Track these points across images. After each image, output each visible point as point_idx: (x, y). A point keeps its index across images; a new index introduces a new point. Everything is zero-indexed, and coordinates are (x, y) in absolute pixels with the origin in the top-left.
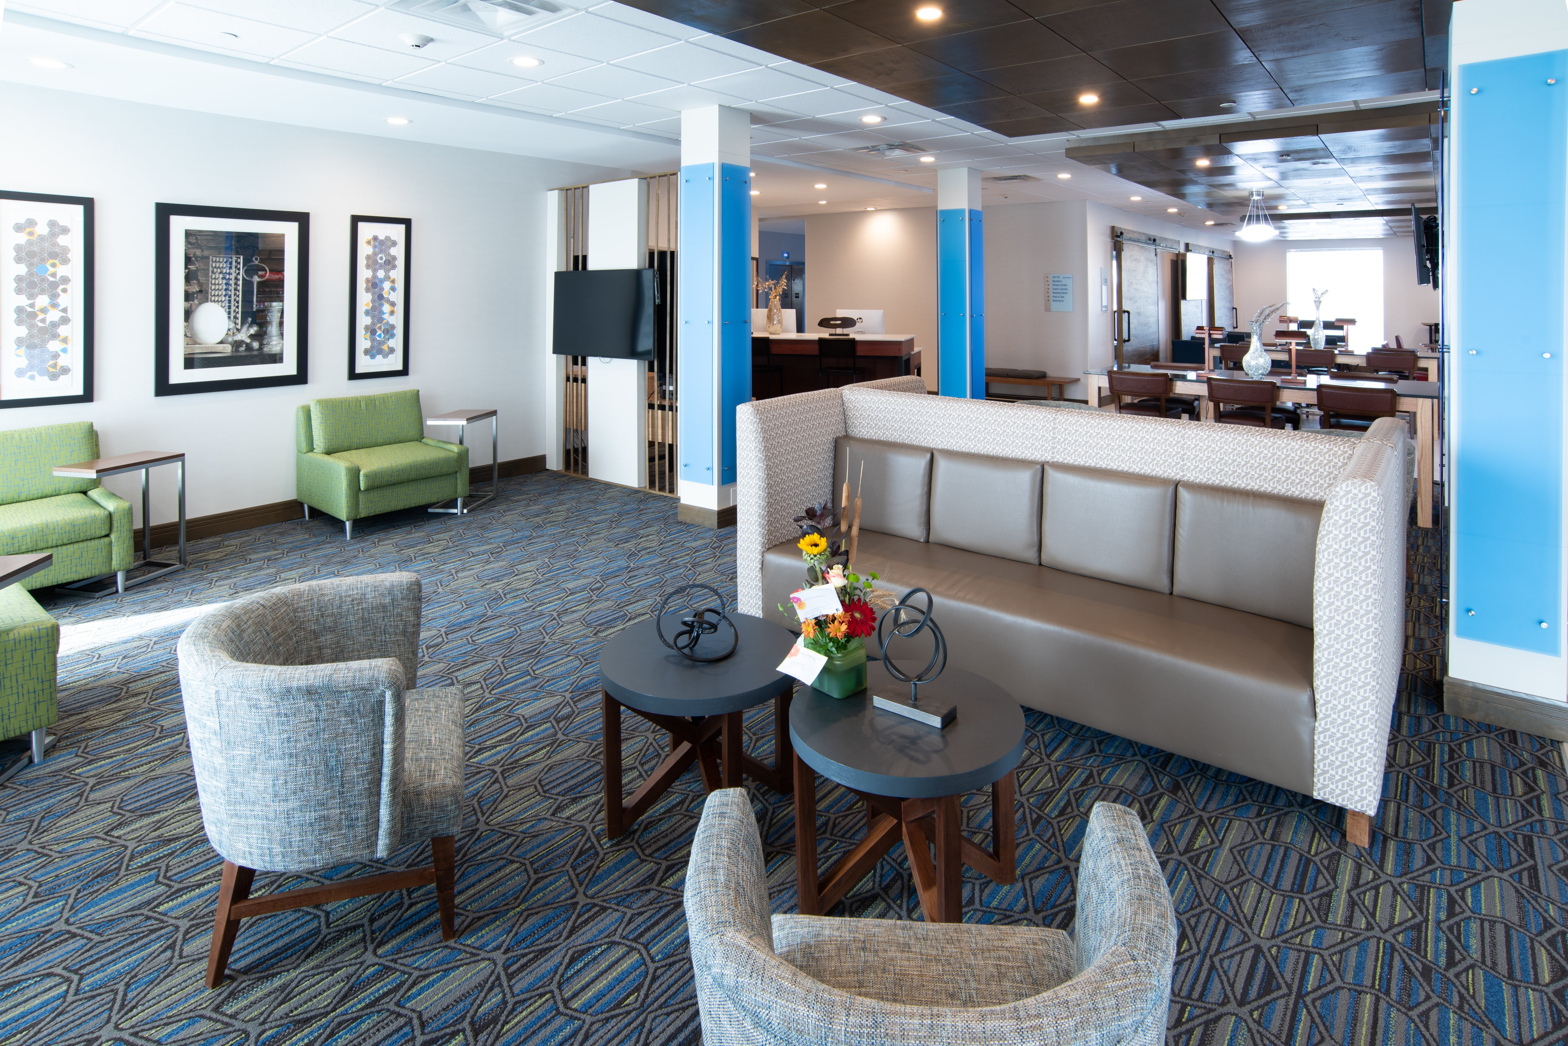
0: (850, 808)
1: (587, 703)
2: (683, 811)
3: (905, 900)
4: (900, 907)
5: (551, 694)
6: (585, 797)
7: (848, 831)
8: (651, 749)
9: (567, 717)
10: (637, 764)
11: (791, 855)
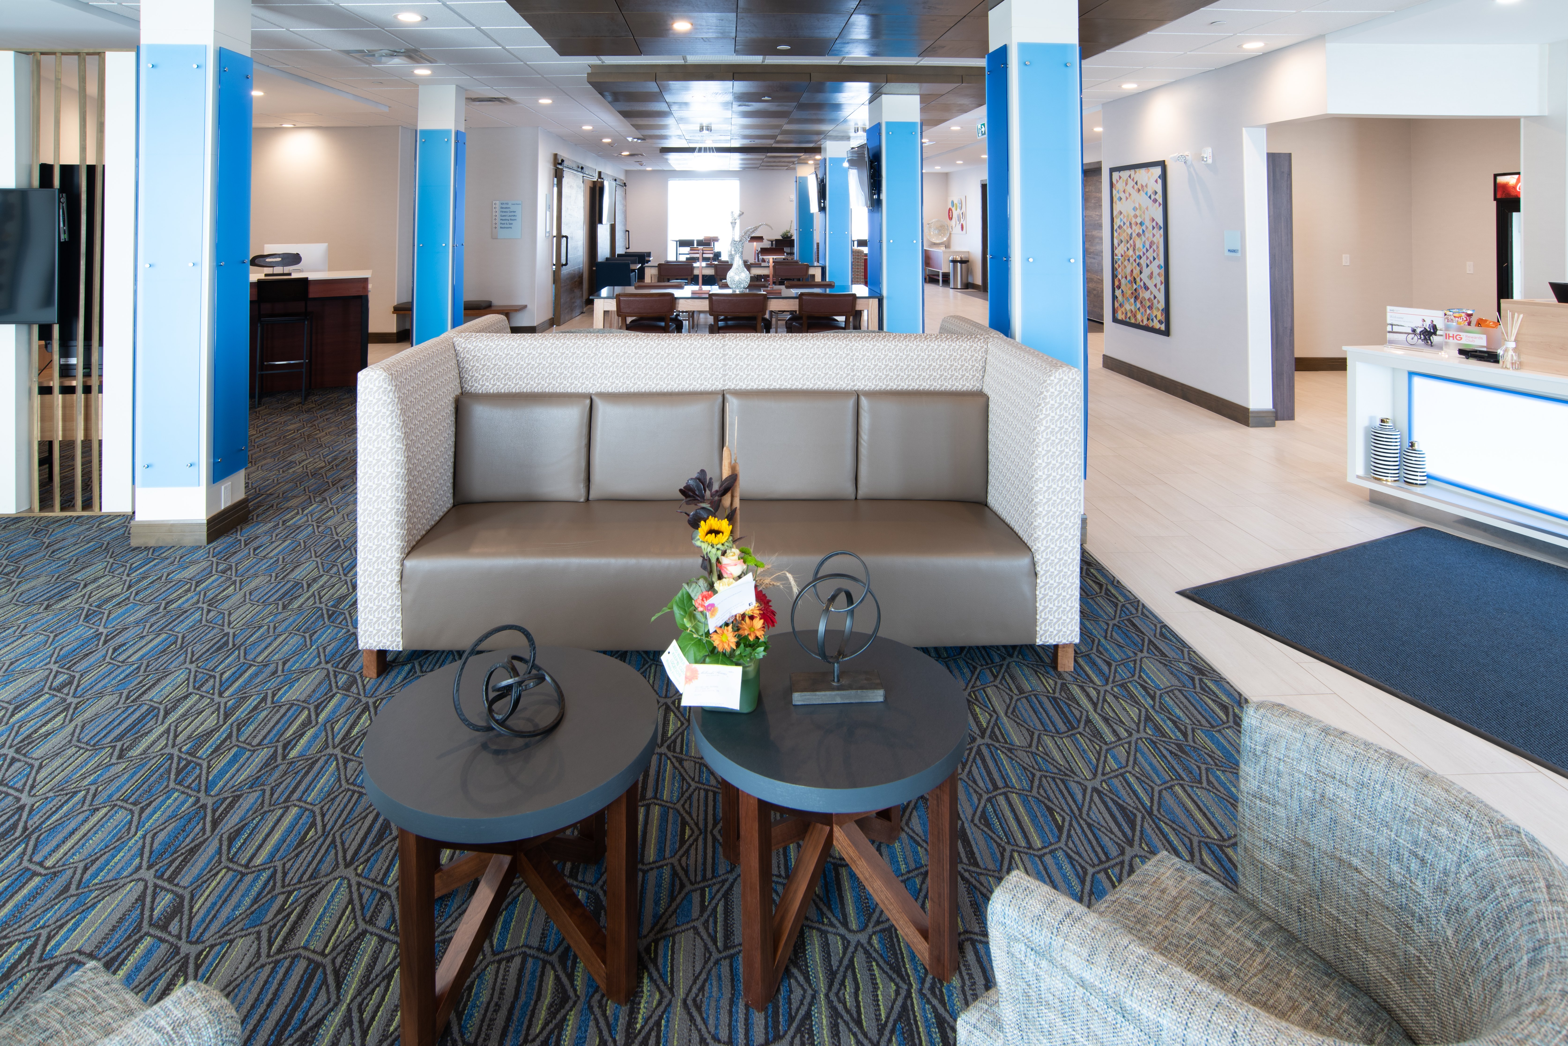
0: (683, 842)
1: (195, 871)
2: (489, 958)
3: (830, 915)
4: (832, 925)
5: (112, 887)
6: (320, 1022)
7: (705, 870)
8: (367, 894)
9: (176, 910)
10: (362, 926)
11: (673, 936)
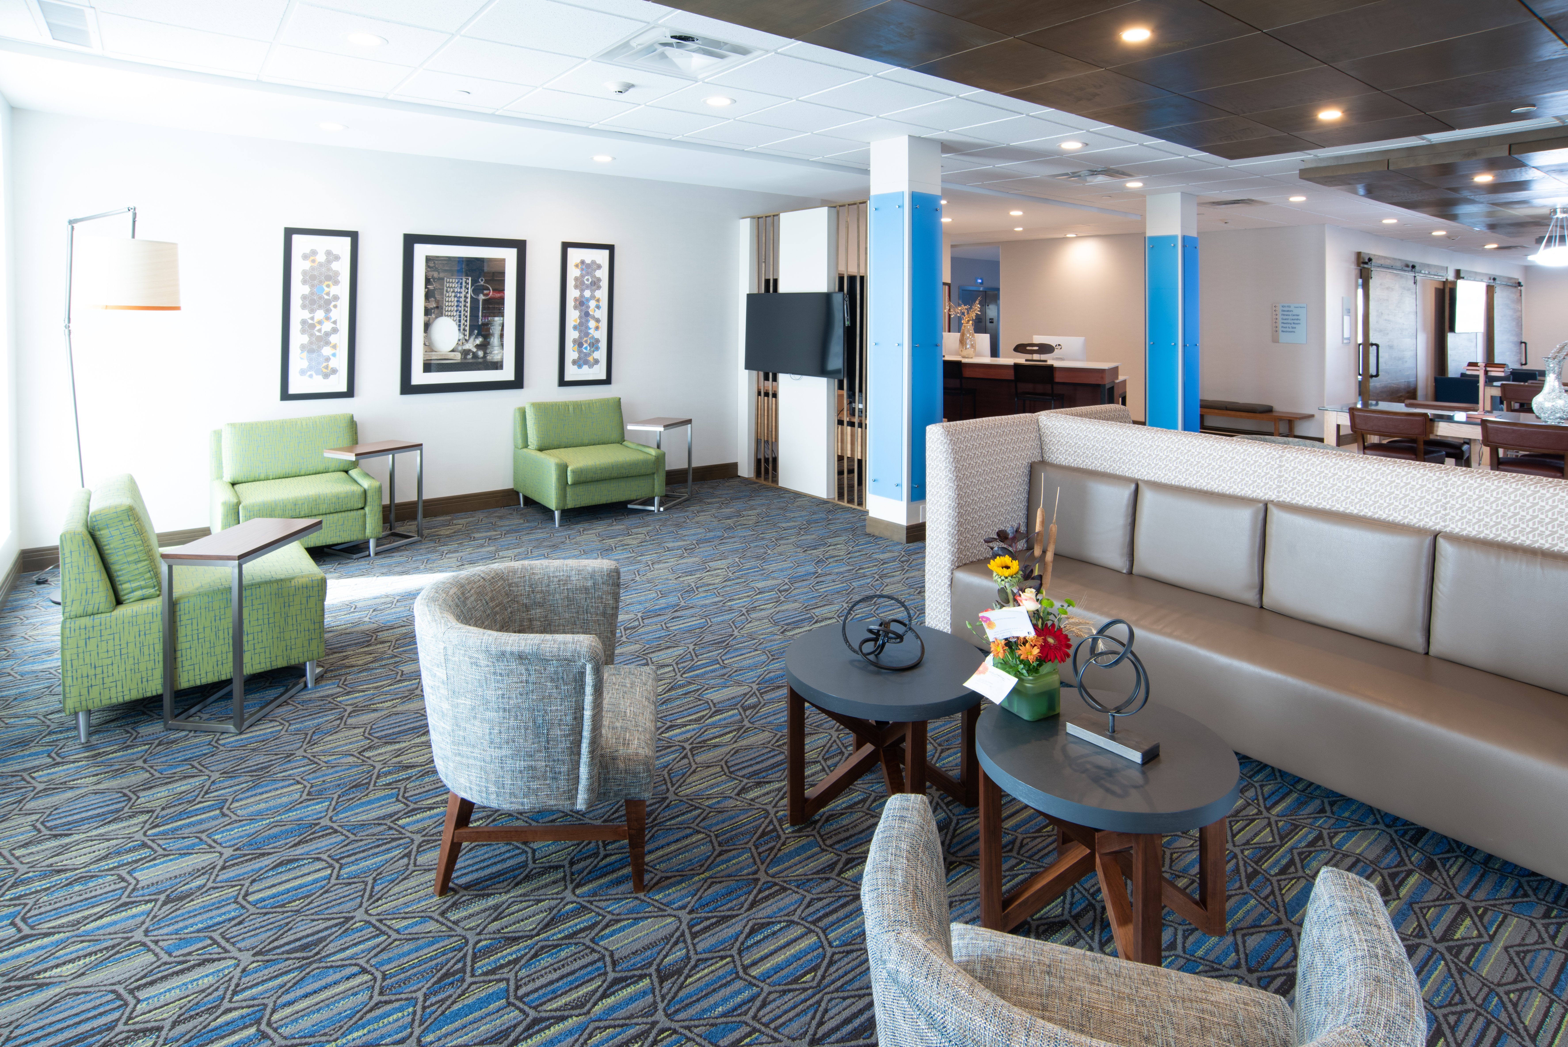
0: (1039, 830)
1: (773, 696)
2: (864, 809)
3: (1097, 932)
4: (1092, 938)
5: (739, 684)
6: (769, 782)
8: (835, 747)
9: (754, 707)
10: (820, 758)
11: (974, 868)
